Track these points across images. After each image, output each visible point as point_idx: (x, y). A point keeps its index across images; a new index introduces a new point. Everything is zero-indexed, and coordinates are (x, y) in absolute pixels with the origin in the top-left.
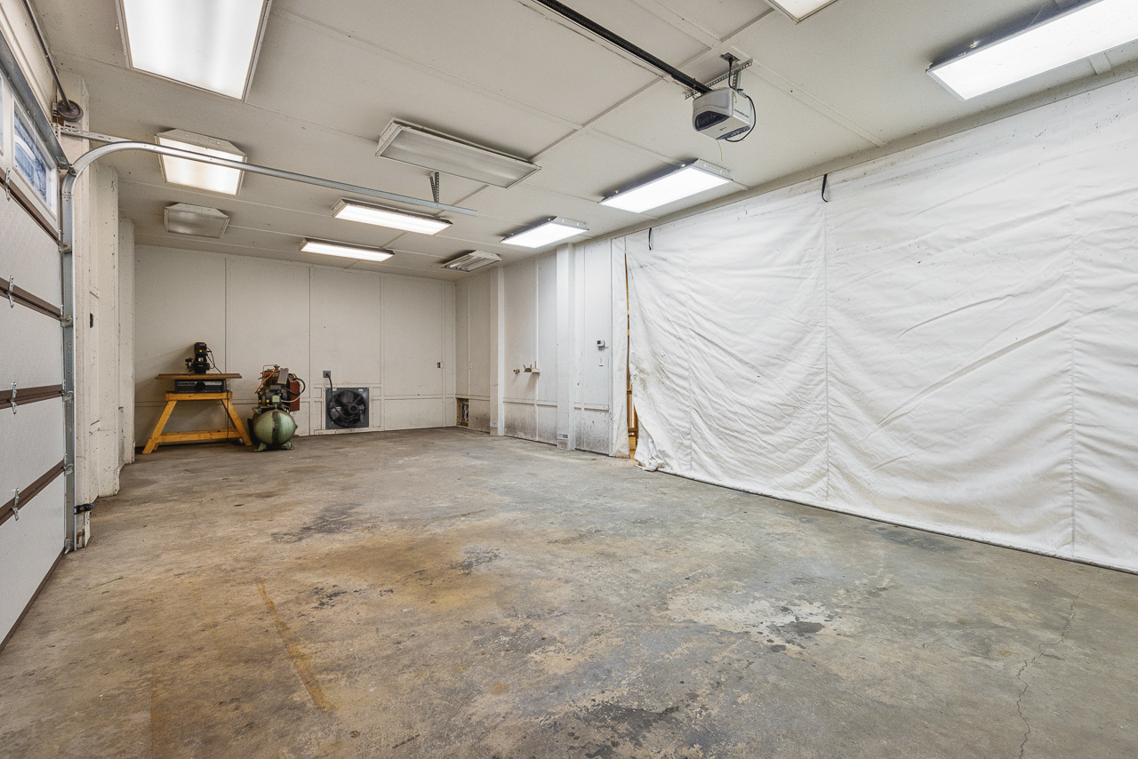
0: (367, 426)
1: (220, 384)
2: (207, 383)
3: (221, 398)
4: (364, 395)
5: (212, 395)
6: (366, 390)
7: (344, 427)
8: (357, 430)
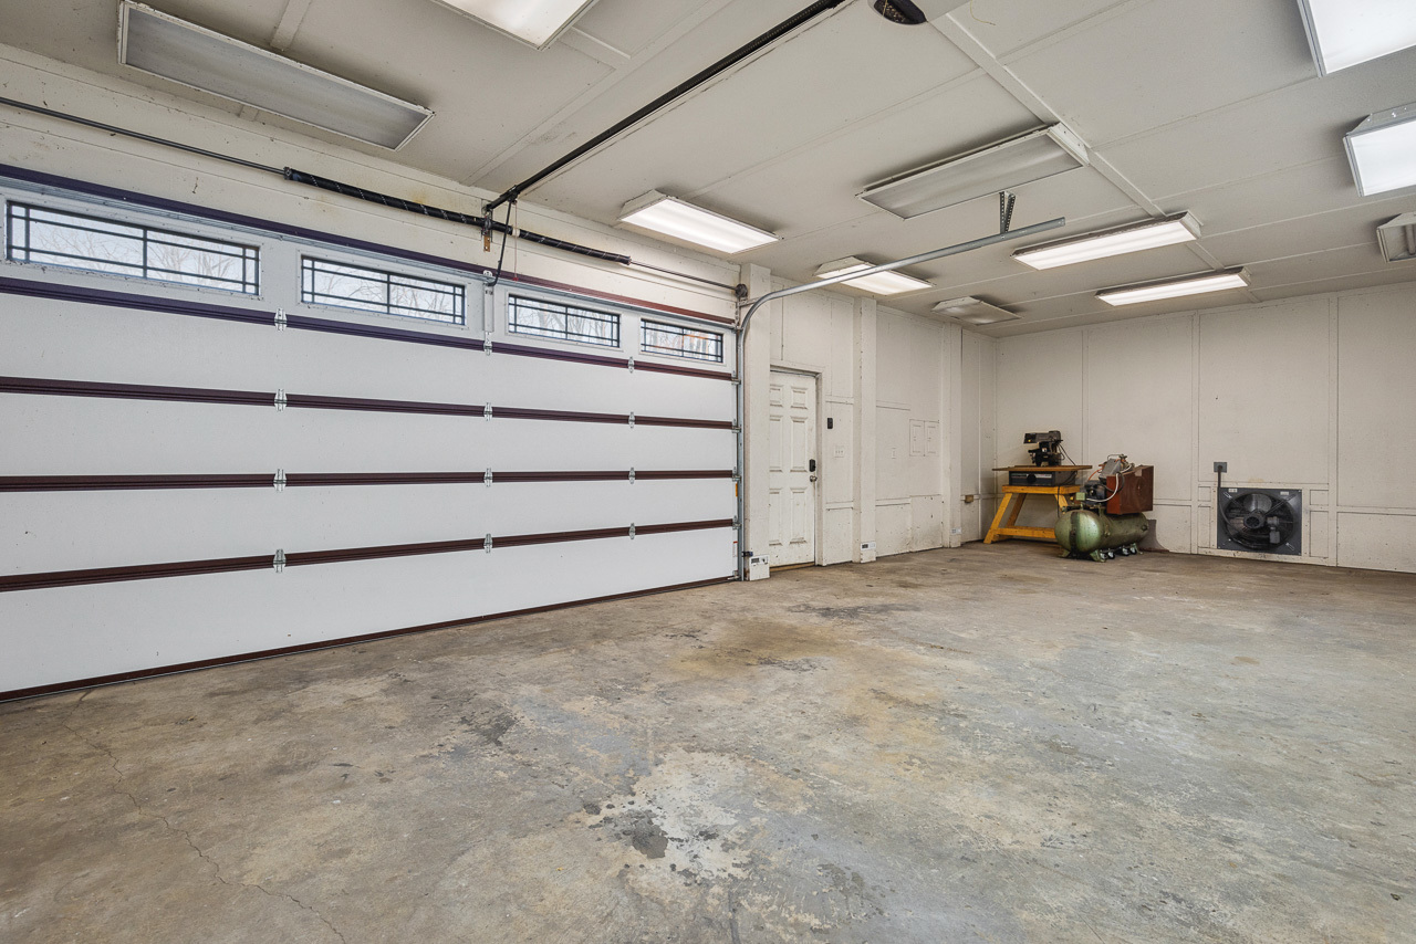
0: (1298, 552)
1: (1050, 477)
2: (1038, 476)
3: (1051, 492)
4: (1292, 502)
5: (1043, 488)
6: (1297, 493)
7: (1249, 549)
8: (1275, 557)
